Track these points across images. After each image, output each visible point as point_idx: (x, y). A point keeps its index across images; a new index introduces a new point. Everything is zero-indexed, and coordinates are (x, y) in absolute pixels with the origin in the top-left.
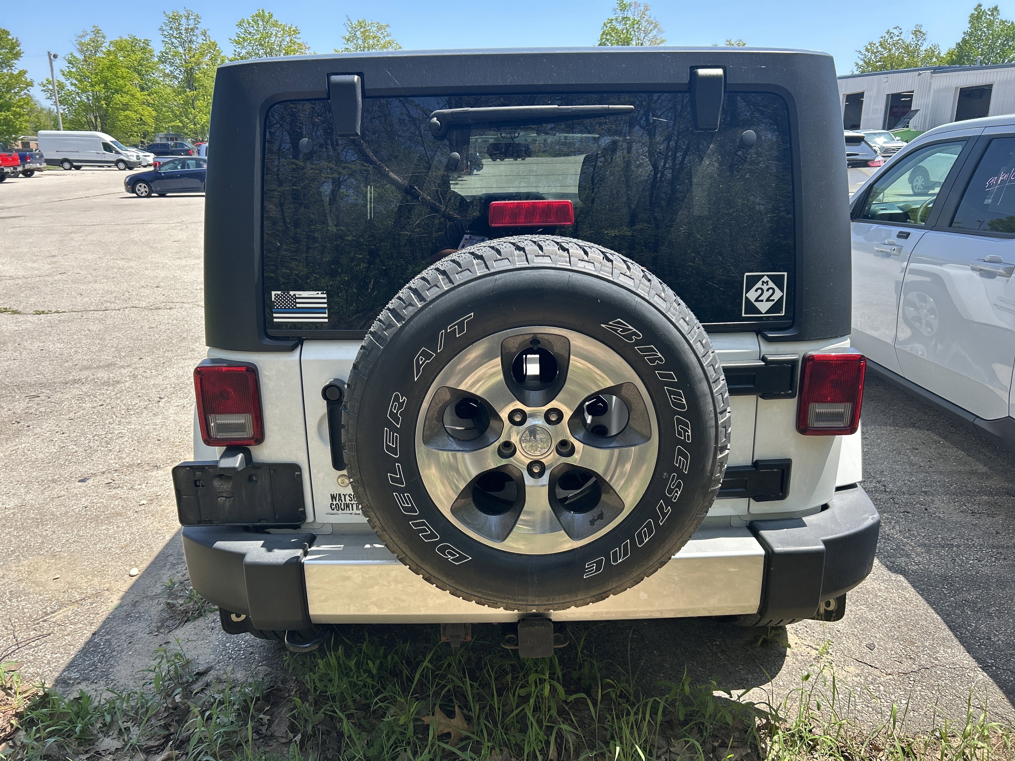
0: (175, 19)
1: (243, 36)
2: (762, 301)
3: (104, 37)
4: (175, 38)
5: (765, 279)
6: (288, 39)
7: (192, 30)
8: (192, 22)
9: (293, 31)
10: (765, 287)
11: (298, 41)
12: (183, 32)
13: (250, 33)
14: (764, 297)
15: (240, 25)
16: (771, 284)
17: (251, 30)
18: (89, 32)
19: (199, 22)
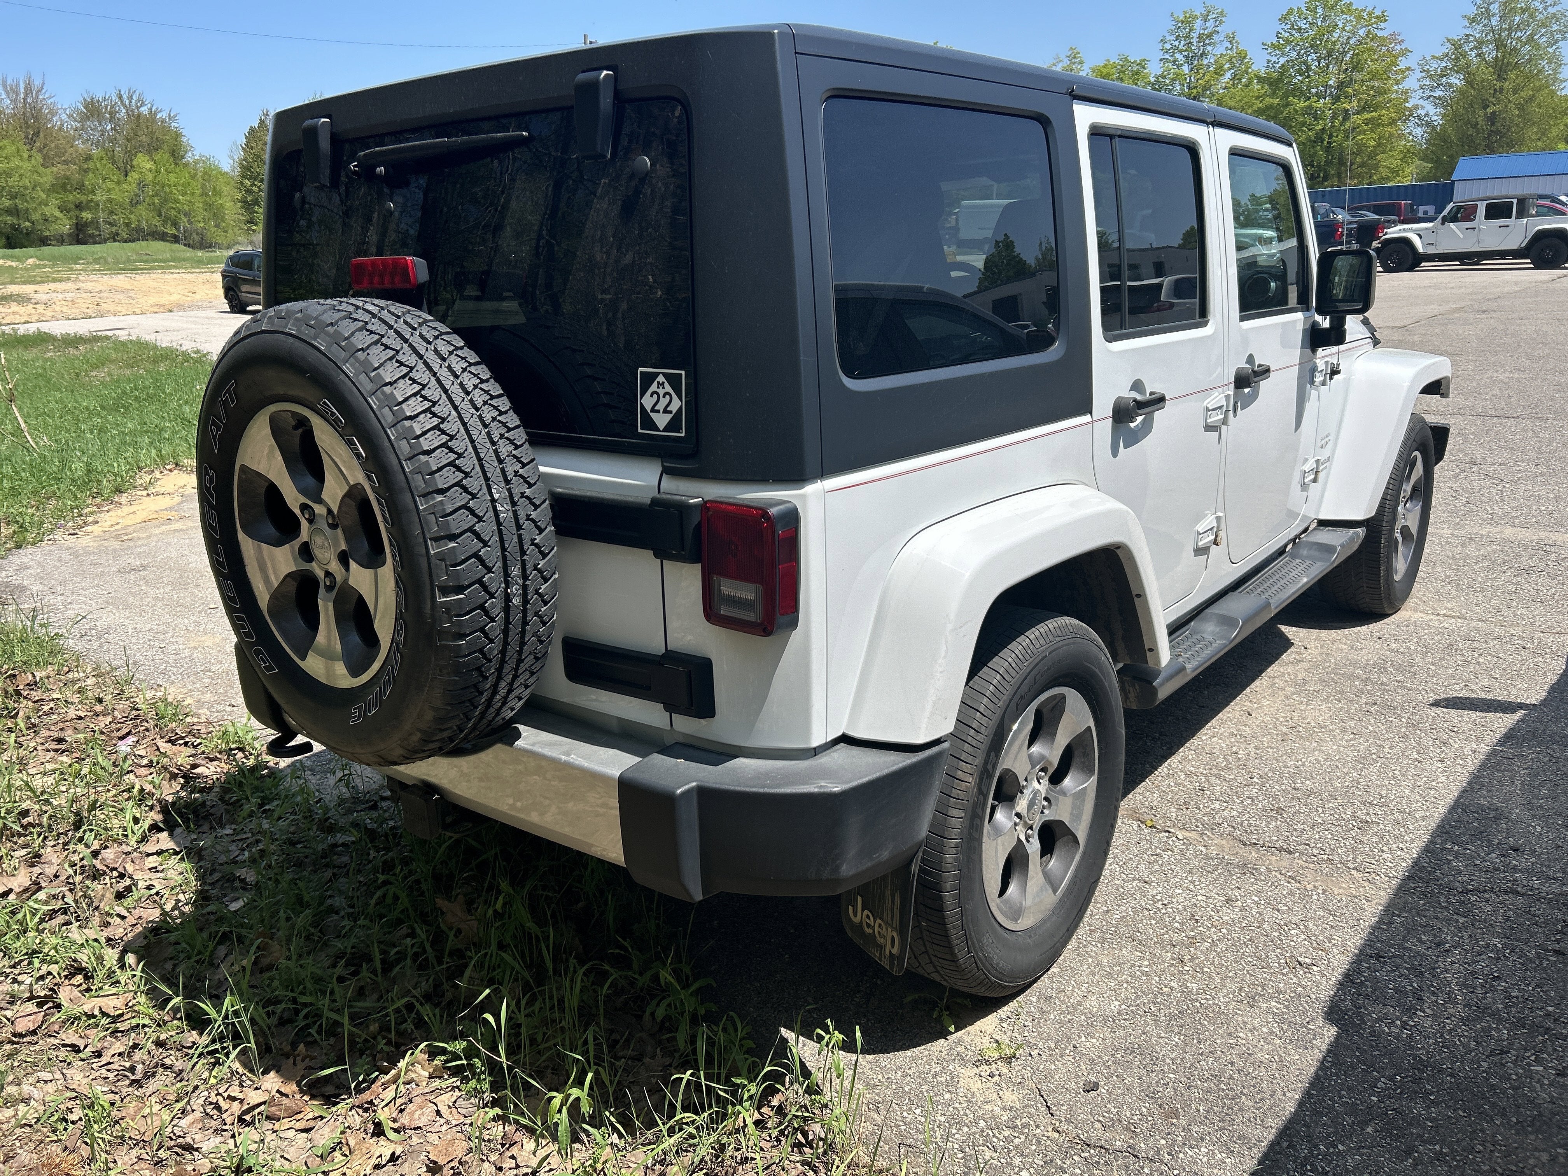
0: (1188, 22)
1: (1287, 35)
2: (658, 411)
3: (1081, 63)
4: (1181, 52)
5: (661, 378)
6: (1362, 32)
7: (1209, 36)
8: (1210, 24)
9: (1377, 17)
10: (661, 392)
11: (1380, 33)
12: (1194, 41)
13: (1300, 28)
14: (661, 407)
15: (1284, 19)
16: (668, 388)
17: (1302, 24)
18: (1063, 57)
19: (1221, 22)
